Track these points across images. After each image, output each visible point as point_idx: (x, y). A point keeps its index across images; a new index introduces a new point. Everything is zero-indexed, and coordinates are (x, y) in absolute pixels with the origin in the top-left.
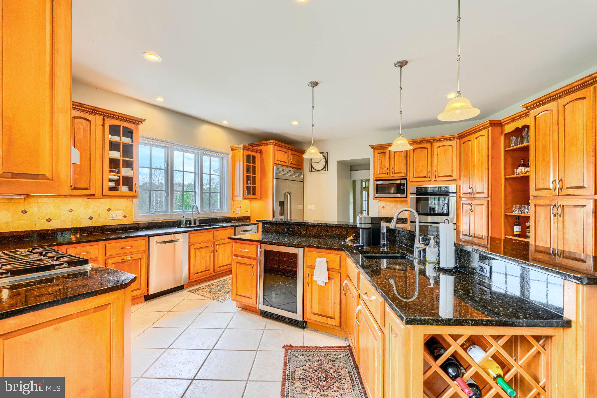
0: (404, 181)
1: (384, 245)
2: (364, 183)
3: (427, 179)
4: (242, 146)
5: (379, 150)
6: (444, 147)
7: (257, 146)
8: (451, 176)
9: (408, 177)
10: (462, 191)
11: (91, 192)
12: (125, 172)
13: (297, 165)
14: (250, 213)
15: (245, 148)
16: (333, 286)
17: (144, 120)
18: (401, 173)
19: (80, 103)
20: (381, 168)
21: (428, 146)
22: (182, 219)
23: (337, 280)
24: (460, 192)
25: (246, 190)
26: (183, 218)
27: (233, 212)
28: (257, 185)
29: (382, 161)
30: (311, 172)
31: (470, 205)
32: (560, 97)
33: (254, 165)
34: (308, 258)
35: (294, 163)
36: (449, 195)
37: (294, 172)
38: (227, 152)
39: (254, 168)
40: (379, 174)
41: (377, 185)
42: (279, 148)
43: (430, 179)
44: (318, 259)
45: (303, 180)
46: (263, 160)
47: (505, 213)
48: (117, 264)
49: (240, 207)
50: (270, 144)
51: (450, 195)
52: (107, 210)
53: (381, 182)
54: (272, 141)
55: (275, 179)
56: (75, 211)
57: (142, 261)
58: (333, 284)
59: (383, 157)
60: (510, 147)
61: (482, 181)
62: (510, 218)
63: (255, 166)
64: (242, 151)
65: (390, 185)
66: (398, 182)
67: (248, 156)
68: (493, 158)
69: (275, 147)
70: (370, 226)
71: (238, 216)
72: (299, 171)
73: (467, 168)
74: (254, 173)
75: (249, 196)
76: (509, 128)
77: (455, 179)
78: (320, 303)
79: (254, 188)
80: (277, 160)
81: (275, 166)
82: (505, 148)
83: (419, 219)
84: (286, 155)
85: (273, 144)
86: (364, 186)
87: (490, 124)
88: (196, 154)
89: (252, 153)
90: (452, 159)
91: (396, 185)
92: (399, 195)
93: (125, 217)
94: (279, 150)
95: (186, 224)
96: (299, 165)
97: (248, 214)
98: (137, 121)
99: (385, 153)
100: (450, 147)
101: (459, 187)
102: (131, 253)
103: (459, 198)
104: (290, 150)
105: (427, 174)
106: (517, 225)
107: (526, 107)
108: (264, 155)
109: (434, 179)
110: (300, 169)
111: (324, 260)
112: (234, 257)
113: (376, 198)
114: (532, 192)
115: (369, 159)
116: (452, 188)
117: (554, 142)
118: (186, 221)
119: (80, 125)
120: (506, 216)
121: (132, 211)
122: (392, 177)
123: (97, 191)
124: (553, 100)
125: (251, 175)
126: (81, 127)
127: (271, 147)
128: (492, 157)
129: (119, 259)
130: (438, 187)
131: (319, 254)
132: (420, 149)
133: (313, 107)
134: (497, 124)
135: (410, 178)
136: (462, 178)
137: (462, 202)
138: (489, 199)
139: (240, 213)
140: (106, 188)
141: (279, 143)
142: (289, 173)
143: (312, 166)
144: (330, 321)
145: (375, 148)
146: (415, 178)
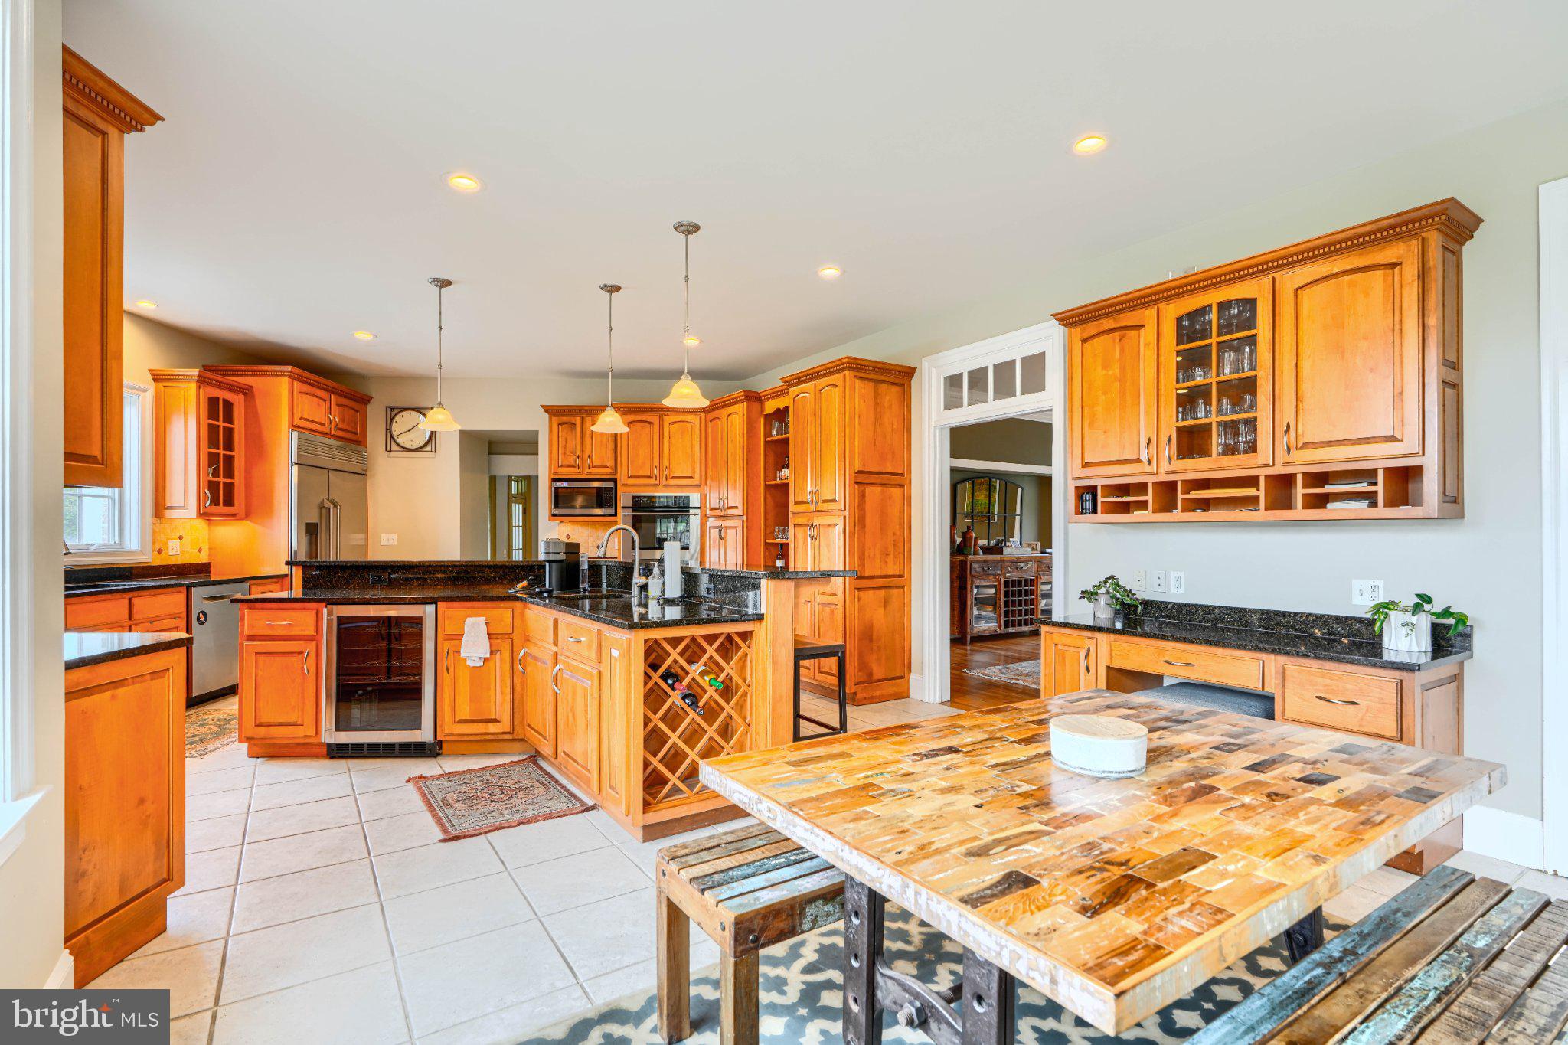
0: (610, 484)
1: (585, 590)
2: (514, 484)
3: (653, 481)
4: (195, 372)
5: (562, 417)
6: (680, 423)
7: (233, 375)
8: (691, 478)
9: (618, 476)
10: (708, 506)
13: (352, 433)
14: (209, 555)
15: (202, 381)
16: (498, 664)
18: (606, 467)
20: (565, 454)
21: (654, 419)
23: (507, 654)
24: (706, 507)
25: (207, 492)
27: (160, 551)
28: (238, 479)
29: (566, 440)
30: (390, 451)
31: (720, 528)
32: (816, 378)
33: (230, 426)
34: (447, 622)
35: (344, 426)
36: (688, 511)
37: (339, 448)
38: (142, 385)
39: (229, 433)
40: (562, 466)
41: (556, 489)
42: (306, 388)
43: (657, 482)
44: (469, 621)
45: (366, 470)
46: (255, 413)
47: (765, 540)
49: (181, 538)
50: (282, 376)
51: (692, 511)
53: (565, 484)
54: (289, 368)
55: (295, 468)
58: (498, 661)
59: (570, 433)
60: (772, 436)
61: (735, 488)
62: (772, 548)
63: (232, 429)
64: (193, 386)
65: (576, 490)
66: (596, 484)
67: (213, 402)
68: (750, 450)
69: (295, 383)
70: (563, 557)
71: (174, 563)
72: (353, 446)
73: (715, 465)
74: (229, 446)
75: (214, 509)
76: (770, 406)
77: (698, 483)
78: (474, 698)
79: (229, 488)
80: (301, 418)
81: (295, 434)
82: (765, 437)
83: (640, 555)
84: (324, 406)
85: (290, 377)
86: (514, 491)
87: (746, 396)
89: (223, 395)
90: (693, 447)
91: (595, 491)
92: (598, 511)
94: (307, 393)
96: (356, 434)
97: (203, 558)
99: (574, 425)
100: (690, 425)
101: (703, 499)
103: (704, 518)
104: (333, 392)
105: (652, 470)
106: (779, 558)
107: (785, 382)
108: (258, 401)
109: (664, 482)
110: (358, 443)
111: (481, 620)
112: (245, 643)
113: (554, 515)
114: (792, 508)
115: (537, 432)
116: (695, 500)
117: (811, 437)
120: (766, 544)
122: (590, 474)
124: (810, 380)
125: (221, 452)
127: (285, 382)
128: (748, 452)
130: (676, 497)
131: (469, 611)
132: (639, 424)
133: (440, 328)
134: (754, 398)
135: (622, 479)
136: (708, 483)
137: (709, 524)
138: (745, 518)
139: (179, 552)
141: (307, 374)
142: (329, 452)
143: (392, 437)
144: (492, 728)
145: (551, 411)
146: (631, 477)
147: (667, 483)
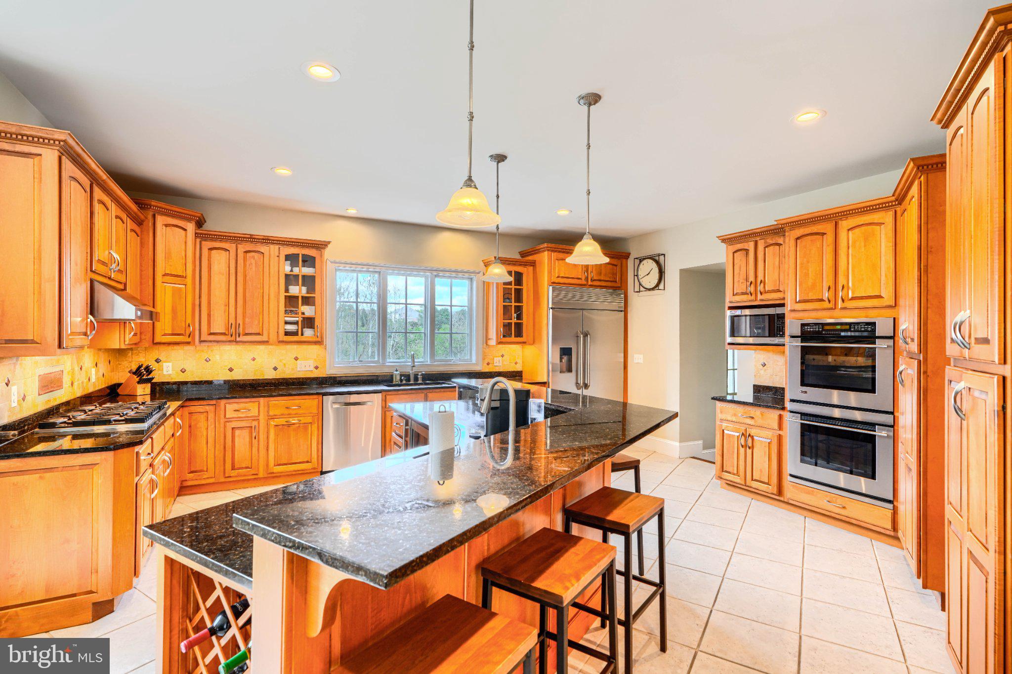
0: (779, 311)
3: (826, 305)
5: (736, 245)
6: (863, 228)
7: (530, 255)
8: (879, 297)
9: (786, 302)
11: (264, 338)
12: (308, 311)
13: (611, 281)
14: (523, 366)
17: (329, 242)
18: (776, 291)
19: (251, 235)
20: (739, 282)
21: (828, 228)
22: (395, 372)
24: (898, 336)
25: (503, 329)
26: (397, 371)
27: (488, 364)
28: (525, 320)
29: (741, 267)
30: (639, 292)
33: (520, 287)
35: (601, 277)
36: (874, 342)
37: (602, 294)
39: (519, 292)
40: (737, 294)
41: (733, 318)
42: (562, 256)
43: (831, 305)
45: (626, 308)
46: (537, 277)
48: (281, 427)
49: (502, 356)
50: (544, 251)
51: (879, 342)
52: (295, 359)
53: (741, 312)
54: (547, 244)
55: (551, 310)
56: (258, 360)
57: (313, 426)
59: (743, 259)
63: (521, 289)
66: (770, 311)
69: (552, 253)
71: (497, 371)
72: (614, 291)
74: (518, 300)
75: (507, 339)
77: (890, 303)
79: (520, 326)
81: (551, 287)
85: (549, 250)
88: (426, 278)
89: (514, 269)
90: (881, 256)
91: (767, 318)
92: (770, 340)
93: (317, 368)
94: (561, 259)
95: (401, 381)
96: (616, 282)
97: (518, 368)
98: (320, 246)
99: (747, 251)
100: (877, 228)
101: (897, 324)
102: (296, 415)
108: (538, 270)
109: (840, 304)
110: (617, 288)
113: (729, 344)
116: (883, 326)
118: (401, 375)
119: (252, 260)
121: (325, 361)
122: (760, 300)
123: (271, 336)
125: (513, 304)
126: (253, 262)
127: (546, 254)
129: (282, 421)
132: (809, 237)
135: (790, 305)
136: (902, 302)
138: (922, 357)
139: (501, 365)
140: (282, 332)
141: (561, 246)
142: (587, 297)
143: (638, 282)
145: (728, 240)
146: (800, 302)
147: (844, 305)
